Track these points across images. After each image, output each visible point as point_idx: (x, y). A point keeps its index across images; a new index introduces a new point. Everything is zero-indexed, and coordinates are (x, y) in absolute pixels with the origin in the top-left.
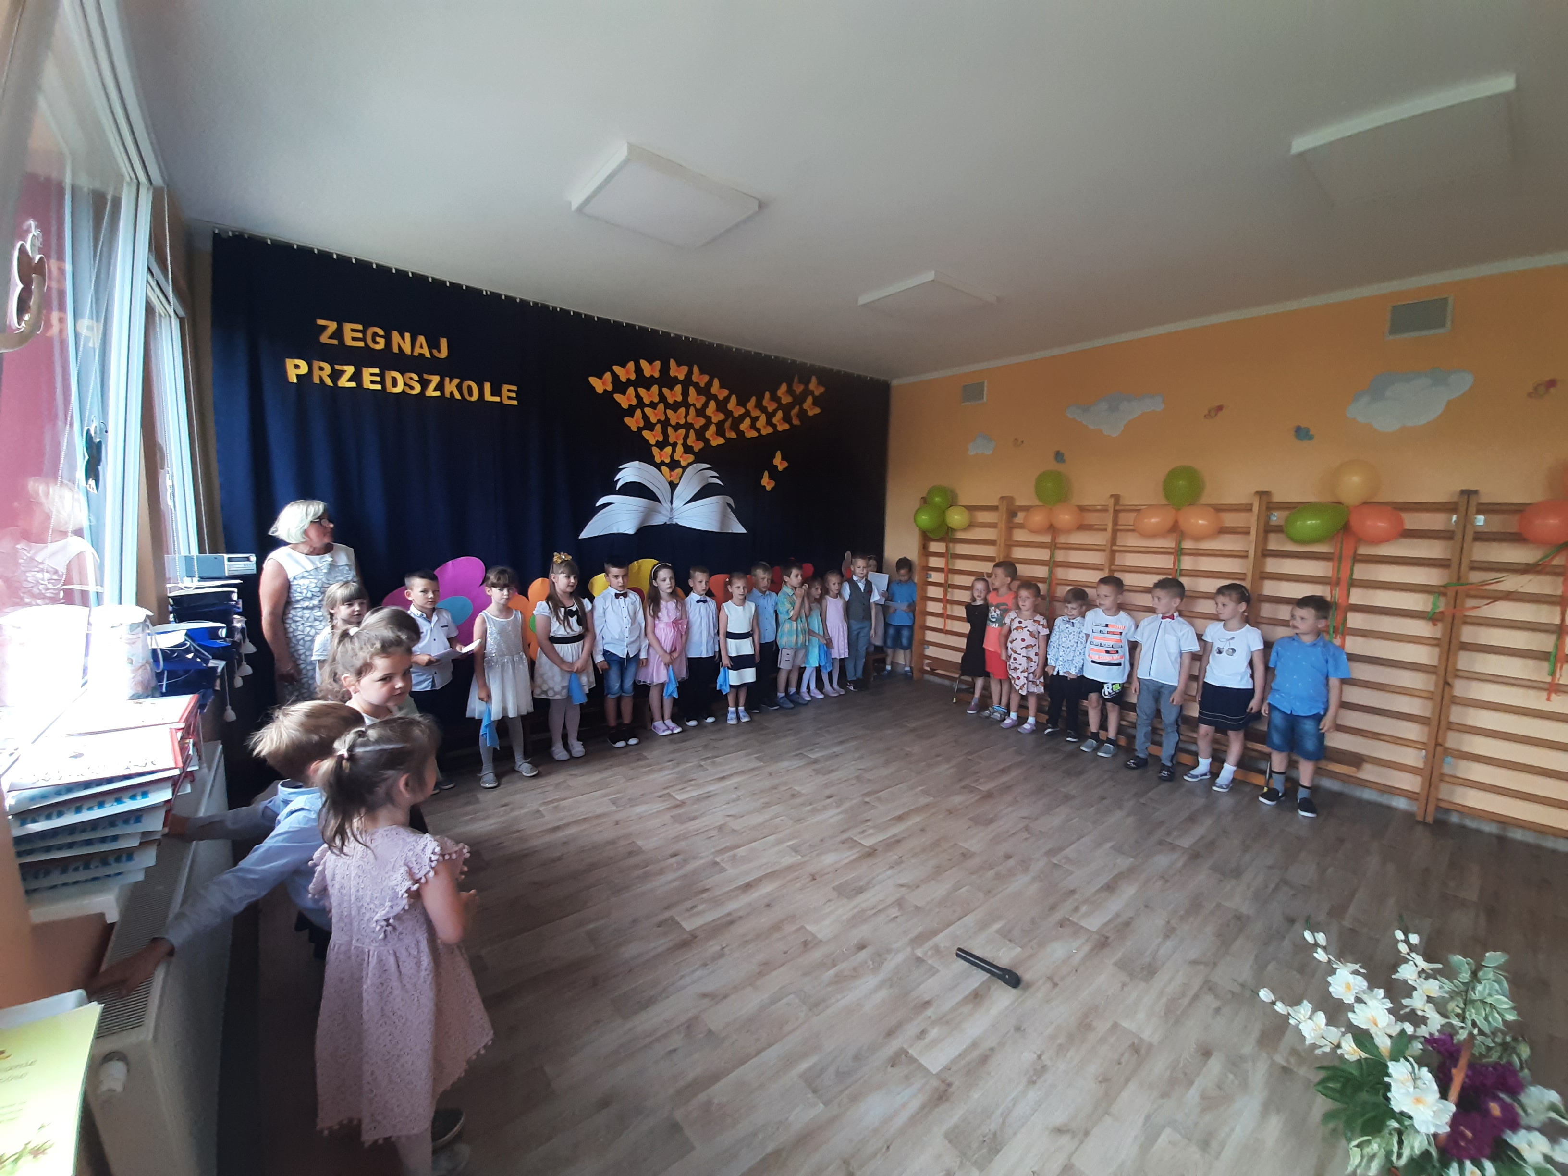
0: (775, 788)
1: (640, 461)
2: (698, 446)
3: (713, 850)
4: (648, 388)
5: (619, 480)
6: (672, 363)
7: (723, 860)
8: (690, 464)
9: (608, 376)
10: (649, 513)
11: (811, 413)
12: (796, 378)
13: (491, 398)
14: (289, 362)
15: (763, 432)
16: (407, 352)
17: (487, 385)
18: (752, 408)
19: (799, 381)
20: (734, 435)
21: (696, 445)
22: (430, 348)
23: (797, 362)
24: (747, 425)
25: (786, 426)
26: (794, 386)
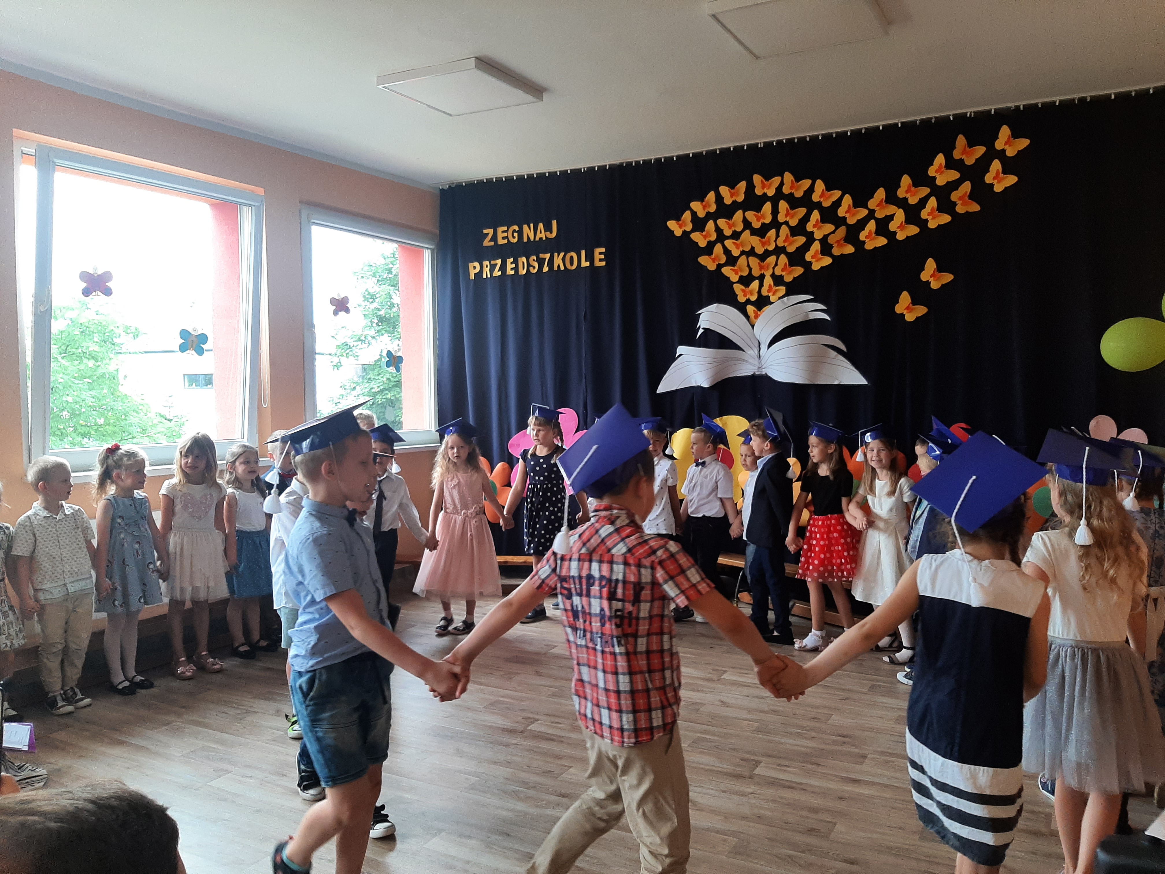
1: (720, 303)
2: (793, 274)
4: (730, 218)
5: (701, 325)
8: (780, 298)
9: (687, 215)
10: (723, 363)
12: (961, 141)
13: (585, 264)
14: (471, 266)
15: (901, 236)
16: (532, 239)
17: (583, 253)
18: (877, 206)
19: (971, 143)
20: (849, 249)
21: (790, 273)
22: (545, 232)
23: (968, 116)
24: (870, 231)
25: (946, 219)
26: (957, 154)
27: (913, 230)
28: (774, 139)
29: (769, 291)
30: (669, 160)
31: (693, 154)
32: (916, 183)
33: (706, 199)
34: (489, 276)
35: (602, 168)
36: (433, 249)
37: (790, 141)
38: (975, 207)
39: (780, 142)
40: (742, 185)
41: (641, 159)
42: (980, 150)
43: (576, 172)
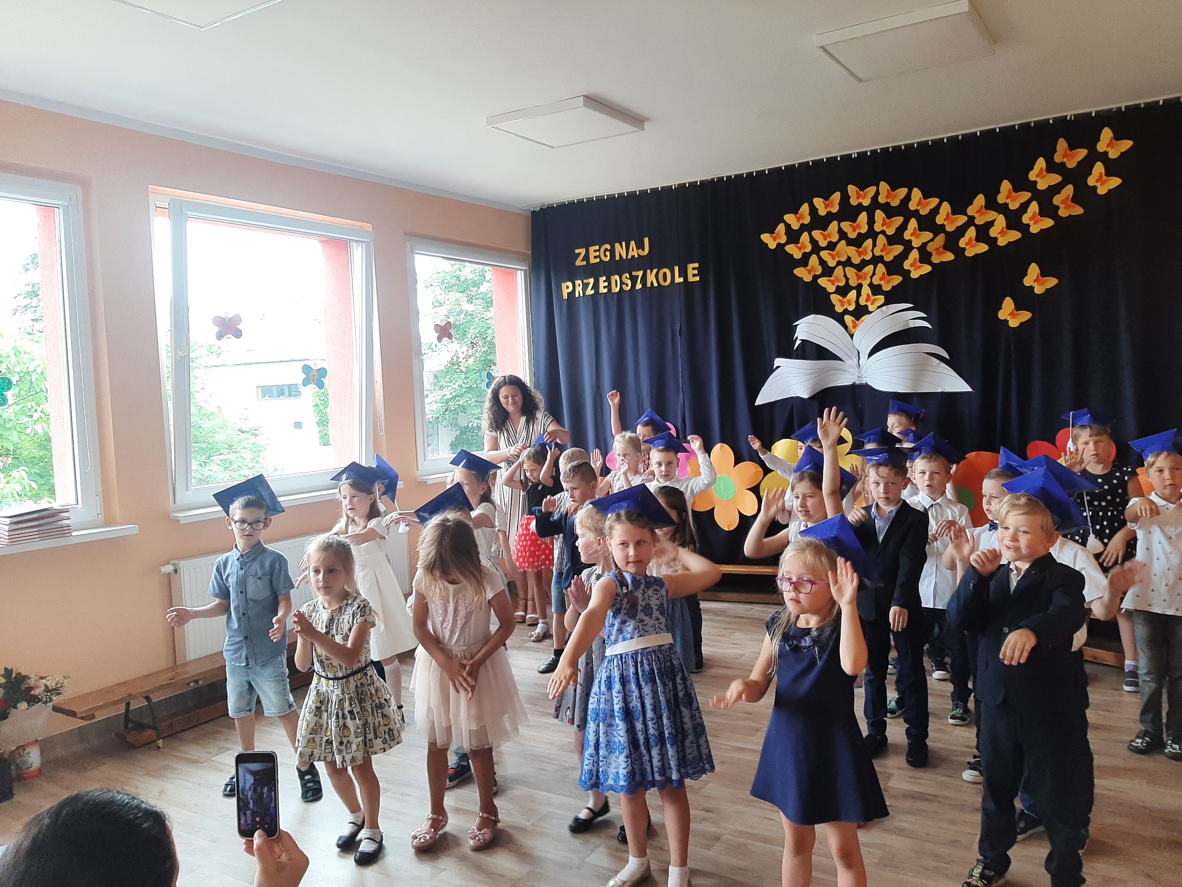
1: (817, 314)
2: (891, 283)
4: (825, 229)
5: (798, 336)
6: (852, 189)
8: (879, 307)
9: (781, 228)
10: (823, 374)
11: (1102, 190)
12: (1062, 144)
13: (679, 280)
14: (564, 285)
15: (1002, 242)
16: (624, 257)
17: (676, 269)
18: (977, 212)
19: (1072, 146)
20: (949, 257)
21: (888, 282)
22: (637, 249)
23: (1068, 118)
24: (971, 238)
25: (1048, 223)
26: (1058, 158)
27: (1015, 235)
28: (868, 149)
29: (867, 301)
30: (761, 173)
31: (785, 167)
32: (1017, 188)
33: (800, 211)
34: (581, 295)
35: (693, 184)
36: (526, 270)
37: (885, 150)
38: (1078, 210)
39: (874, 152)
40: (836, 197)
41: (733, 173)
42: (1082, 153)
43: (667, 190)
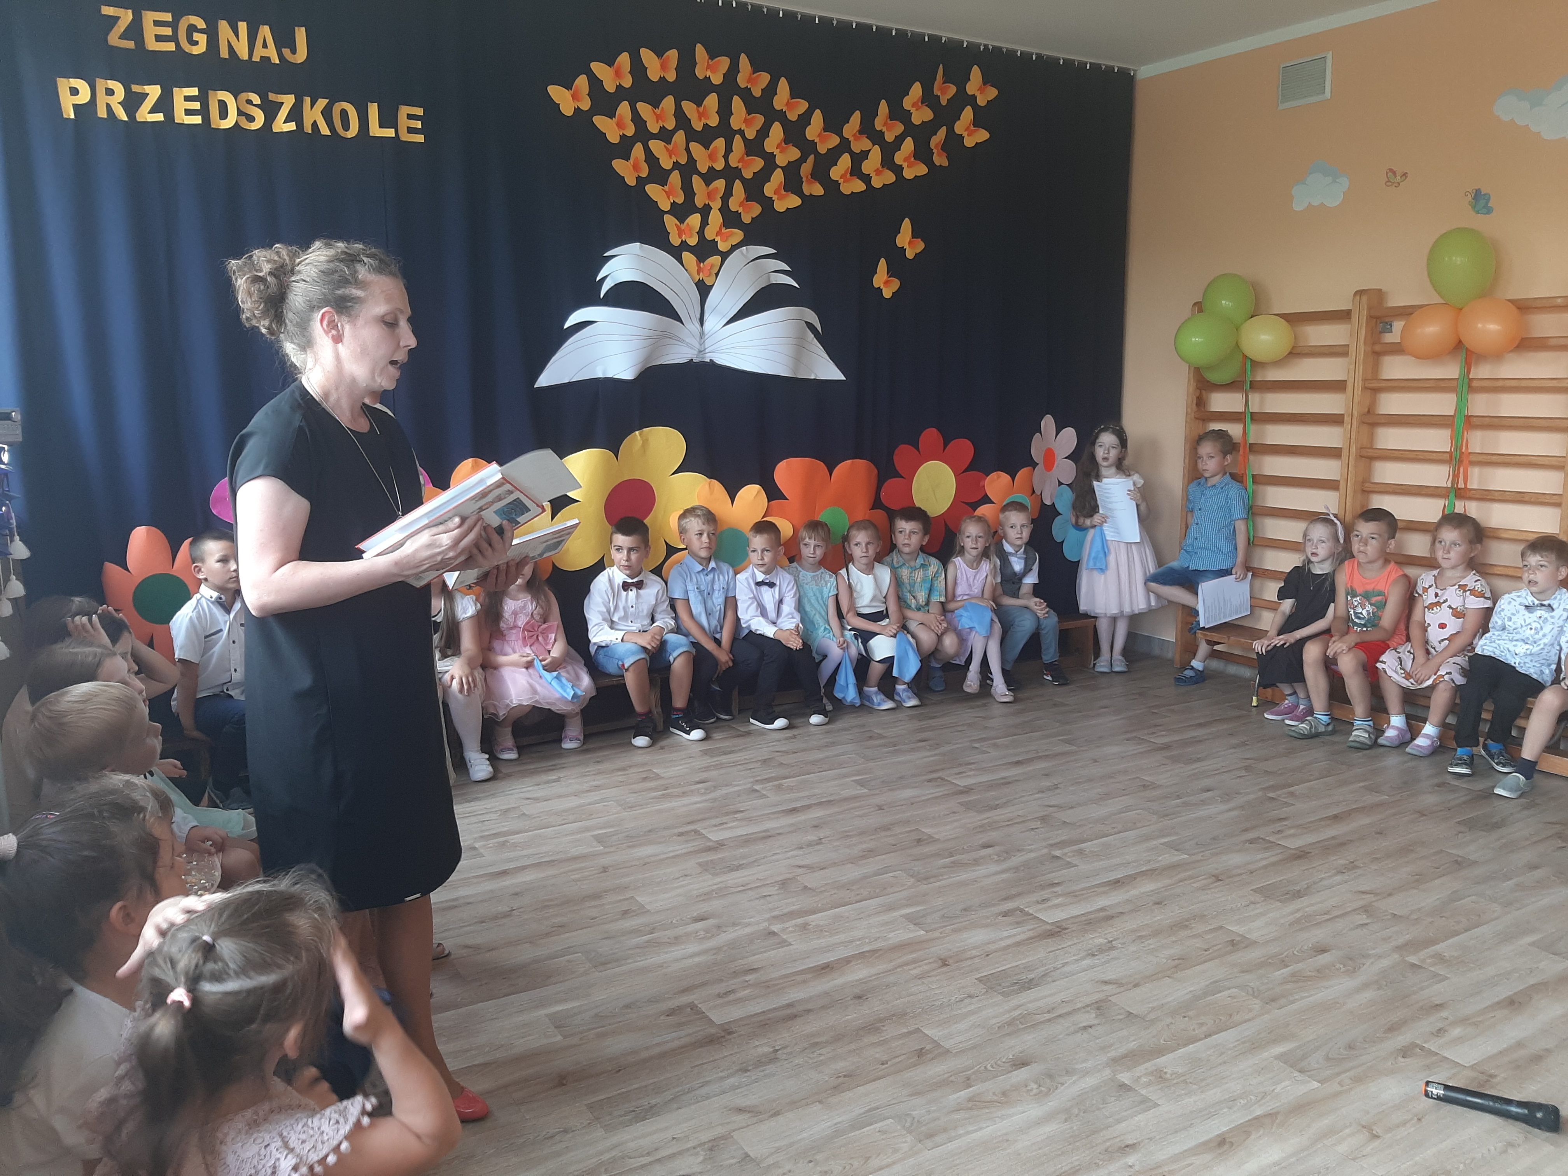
0: (886, 828)
1: (643, 241)
2: (751, 213)
3: (768, 916)
4: (655, 104)
5: (606, 277)
6: (700, 51)
7: (784, 930)
8: (734, 248)
9: (582, 82)
10: (659, 340)
11: (969, 142)
12: (939, 72)
13: (379, 131)
14: (59, 84)
15: (877, 182)
16: (243, 56)
17: (373, 110)
18: (852, 135)
19: (948, 78)
20: (820, 189)
21: (747, 210)
22: (278, 46)
23: (943, 40)
24: (845, 168)
25: (923, 169)
26: (935, 89)
27: (889, 177)
29: (718, 233)
32: (893, 115)
33: (617, 63)
37: (742, 6)
38: (946, 161)
40: (674, 56)
